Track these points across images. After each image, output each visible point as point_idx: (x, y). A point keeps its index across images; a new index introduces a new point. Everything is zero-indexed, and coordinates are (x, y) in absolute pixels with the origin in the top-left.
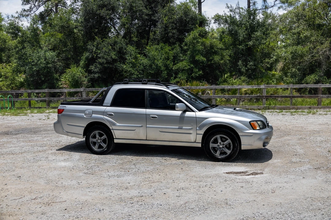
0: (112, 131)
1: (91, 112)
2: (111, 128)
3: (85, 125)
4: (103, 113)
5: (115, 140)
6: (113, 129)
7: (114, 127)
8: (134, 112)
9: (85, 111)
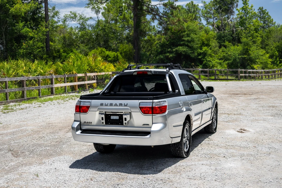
0: (193, 123)
1: (183, 104)
5: (192, 133)
9: (179, 104)
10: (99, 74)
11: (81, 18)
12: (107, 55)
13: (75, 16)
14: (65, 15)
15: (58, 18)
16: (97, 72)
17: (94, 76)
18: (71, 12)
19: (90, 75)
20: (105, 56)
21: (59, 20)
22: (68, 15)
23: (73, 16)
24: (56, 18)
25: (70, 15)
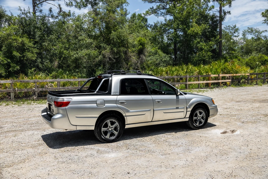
0: (125, 117)
1: (104, 101)
2: (124, 115)
3: (98, 116)
4: (116, 102)
5: (126, 126)
6: (126, 116)
7: (127, 114)
8: (143, 99)
9: (96, 101)
10: (235, 75)
11: (256, 32)
12: (266, 59)
13: (252, 31)
14: (244, 31)
15: (238, 33)
16: (232, 73)
17: (230, 76)
18: (248, 28)
19: (225, 76)
20: (264, 61)
21: (239, 34)
22: (246, 31)
23: (250, 30)
24: (237, 33)
25: (248, 30)
